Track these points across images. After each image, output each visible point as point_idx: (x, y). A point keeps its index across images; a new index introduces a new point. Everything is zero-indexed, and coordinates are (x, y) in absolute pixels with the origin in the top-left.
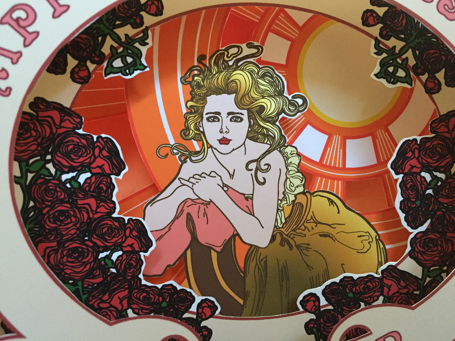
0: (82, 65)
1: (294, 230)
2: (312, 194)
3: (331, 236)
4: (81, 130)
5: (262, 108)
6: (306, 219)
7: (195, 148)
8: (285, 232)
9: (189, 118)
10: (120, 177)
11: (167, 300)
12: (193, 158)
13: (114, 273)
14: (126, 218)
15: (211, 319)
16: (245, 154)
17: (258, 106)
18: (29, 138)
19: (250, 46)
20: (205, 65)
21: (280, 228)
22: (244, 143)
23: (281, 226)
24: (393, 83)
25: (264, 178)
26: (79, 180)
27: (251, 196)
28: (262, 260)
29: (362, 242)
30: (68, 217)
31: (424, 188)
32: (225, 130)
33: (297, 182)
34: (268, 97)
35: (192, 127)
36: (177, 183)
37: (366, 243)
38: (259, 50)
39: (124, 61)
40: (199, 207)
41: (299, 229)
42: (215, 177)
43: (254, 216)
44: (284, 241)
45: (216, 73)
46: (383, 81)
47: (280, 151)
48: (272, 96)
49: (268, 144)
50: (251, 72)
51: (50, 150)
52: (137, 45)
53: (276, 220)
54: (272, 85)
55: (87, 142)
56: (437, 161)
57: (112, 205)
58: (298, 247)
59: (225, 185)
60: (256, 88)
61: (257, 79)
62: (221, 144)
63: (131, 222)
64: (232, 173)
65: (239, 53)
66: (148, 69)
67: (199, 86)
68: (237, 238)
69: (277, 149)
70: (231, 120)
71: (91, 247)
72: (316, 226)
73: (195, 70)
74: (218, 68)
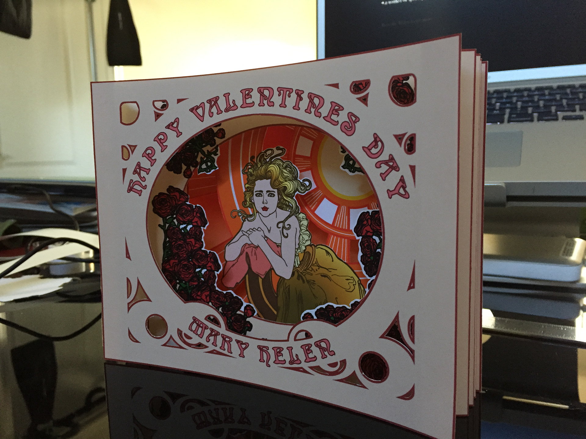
0: (188, 169)
1: (305, 270)
2: (315, 246)
3: (329, 277)
4: (188, 202)
5: (285, 188)
6: (312, 263)
7: (249, 213)
8: (300, 271)
9: (247, 194)
10: (205, 228)
11: (229, 301)
12: (249, 219)
13: (203, 281)
14: (208, 251)
15: (252, 318)
16: (276, 217)
17: (283, 187)
18: (167, 206)
19: (278, 149)
20: (254, 162)
21: (297, 267)
22: (276, 211)
23: (297, 266)
24: (353, 172)
25: (287, 234)
26: (187, 229)
27: (280, 245)
28: (287, 287)
29: (349, 283)
30: (183, 248)
31: (375, 248)
32: (265, 202)
33: (306, 237)
34: (289, 180)
35: (248, 200)
36: (241, 233)
37: (351, 285)
38: (283, 151)
39: (207, 165)
40: (252, 249)
41: (308, 269)
42: (260, 231)
43: (282, 258)
44: (299, 277)
45: (260, 167)
46: (347, 170)
47: (296, 216)
48: (291, 180)
49: (289, 211)
50: (279, 165)
51: (175, 213)
52: (213, 156)
53: (295, 262)
54: (291, 173)
55: (191, 209)
57: (201, 243)
58: (308, 282)
59: (266, 237)
60: (282, 175)
61: (283, 170)
62: (263, 210)
63: (210, 253)
64: (269, 229)
65: (272, 153)
66: (218, 168)
67: (251, 175)
68: (273, 271)
69: (294, 215)
70: (268, 196)
71: (193, 265)
72: (319, 269)
73: (250, 165)
74: (261, 163)
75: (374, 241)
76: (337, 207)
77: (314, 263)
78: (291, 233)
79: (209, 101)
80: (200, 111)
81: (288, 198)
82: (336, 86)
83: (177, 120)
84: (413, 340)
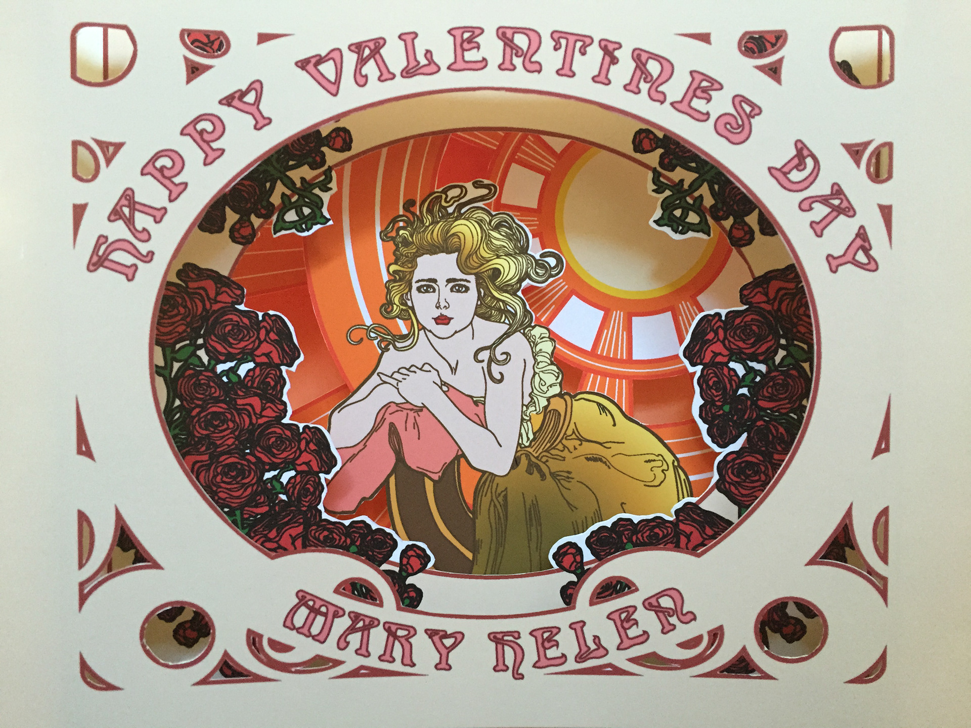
0: (244, 220)
1: (547, 451)
2: (572, 397)
3: (604, 460)
4: (243, 305)
5: (496, 273)
6: (565, 434)
7: (400, 331)
8: (534, 453)
9: (392, 287)
10: (293, 369)
11: (358, 543)
12: (398, 345)
13: (284, 501)
14: (301, 426)
15: (420, 575)
16: (473, 339)
17: (490, 269)
18: (176, 315)
19: (477, 185)
20: (414, 214)
21: (526, 447)
22: (471, 323)
23: (527, 444)
24: (682, 233)
25: (501, 373)
26: (239, 372)
27: (483, 399)
28: (499, 495)
29: (653, 469)
30: (224, 422)
31: (734, 387)
32: (443, 304)
33: (550, 379)
34: (505, 255)
35: (396, 301)
36: (375, 380)
37: (658, 472)
38: (490, 190)
39: (299, 213)
40: (407, 414)
41: (554, 448)
42: (430, 371)
43: (487, 428)
44: (532, 467)
45: (430, 224)
46: (667, 230)
47: (524, 334)
48: (511, 255)
49: (506, 323)
50: (480, 222)
51: (202, 333)
52: (317, 191)
53: (520, 435)
54: (511, 240)
55: (250, 322)
56: (753, 345)
57: (282, 407)
58: (553, 475)
59: (445, 384)
60: (487, 244)
61: (490, 231)
62: (437, 324)
63: (307, 430)
64: (454, 365)
65: (462, 195)
66: (331, 223)
67: (406, 243)
68: (462, 460)
69: (520, 331)
70: (452, 290)
71: (253, 464)
72: (581, 445)
73: (401, 221)
74: (433, 217)
75: (732, 373)
76: (601, 313)
77: (569, 432)
78: (512, 371)
79: (357, 48)
80: (328, 69)
81: (504, 294)
82: (705, 38)
83: (257, 86)
84: (884, 558)
